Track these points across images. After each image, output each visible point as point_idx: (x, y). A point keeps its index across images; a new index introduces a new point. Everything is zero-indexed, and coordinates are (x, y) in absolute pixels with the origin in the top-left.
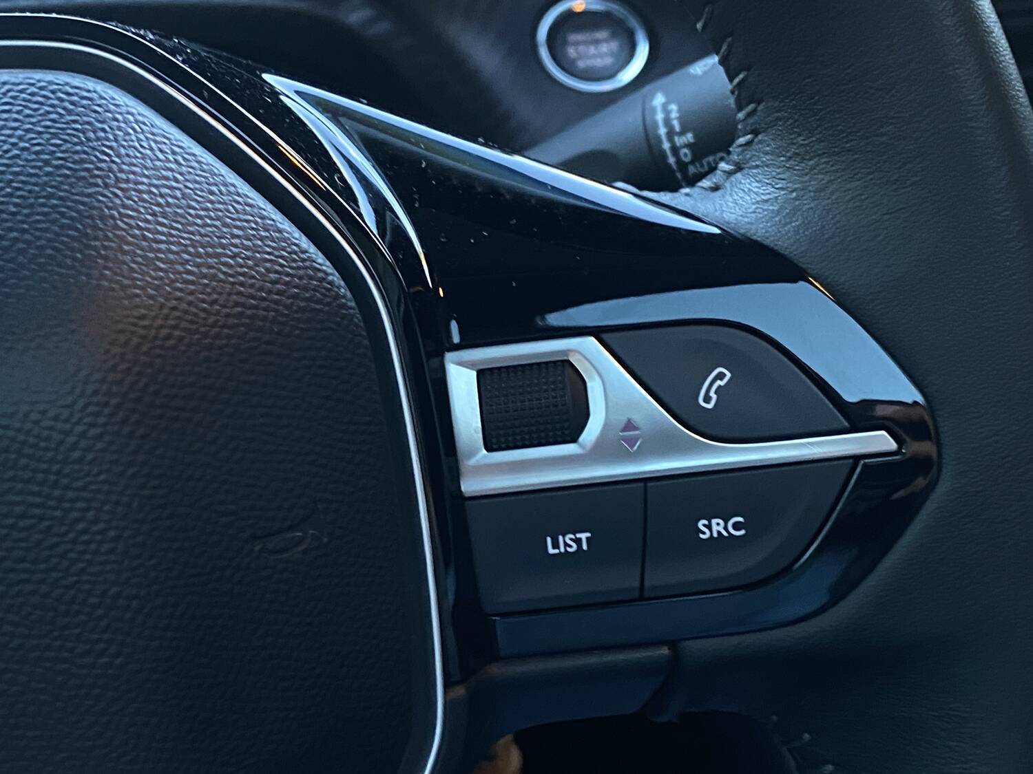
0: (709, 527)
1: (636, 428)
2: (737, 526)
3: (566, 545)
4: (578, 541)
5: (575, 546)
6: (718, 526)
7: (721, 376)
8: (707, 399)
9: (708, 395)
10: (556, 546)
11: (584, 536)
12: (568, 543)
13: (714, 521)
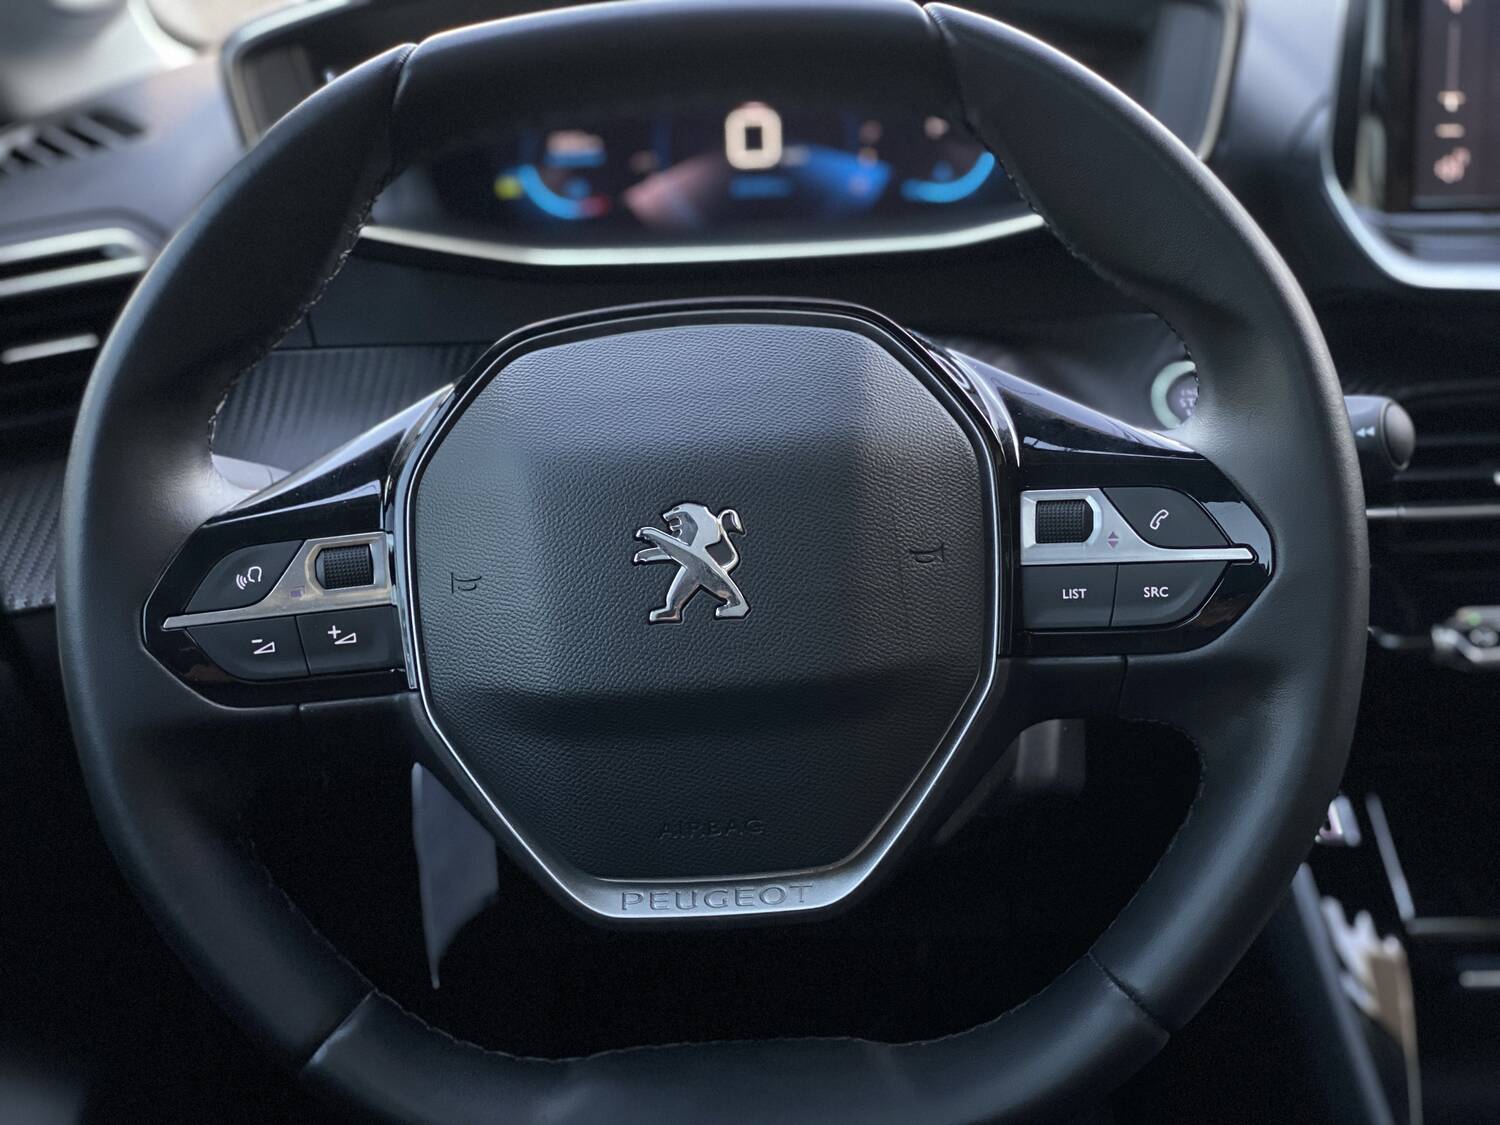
0: (1150, 591)
1: (1117, 537)
2: (1164, 592)
3: (1073, 595)
4: (1080, 593)
5: (1077, 595)
6: (1154, 591)
7: (1163, 514)
8: (1155, 525)
9: (1155, 524)
10: (1067, 594)
11: (1083, 590)
12: (1074, 594)
13: (1153, 588)
